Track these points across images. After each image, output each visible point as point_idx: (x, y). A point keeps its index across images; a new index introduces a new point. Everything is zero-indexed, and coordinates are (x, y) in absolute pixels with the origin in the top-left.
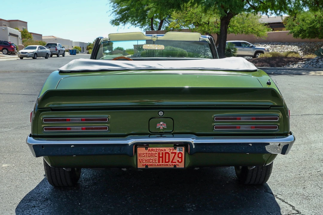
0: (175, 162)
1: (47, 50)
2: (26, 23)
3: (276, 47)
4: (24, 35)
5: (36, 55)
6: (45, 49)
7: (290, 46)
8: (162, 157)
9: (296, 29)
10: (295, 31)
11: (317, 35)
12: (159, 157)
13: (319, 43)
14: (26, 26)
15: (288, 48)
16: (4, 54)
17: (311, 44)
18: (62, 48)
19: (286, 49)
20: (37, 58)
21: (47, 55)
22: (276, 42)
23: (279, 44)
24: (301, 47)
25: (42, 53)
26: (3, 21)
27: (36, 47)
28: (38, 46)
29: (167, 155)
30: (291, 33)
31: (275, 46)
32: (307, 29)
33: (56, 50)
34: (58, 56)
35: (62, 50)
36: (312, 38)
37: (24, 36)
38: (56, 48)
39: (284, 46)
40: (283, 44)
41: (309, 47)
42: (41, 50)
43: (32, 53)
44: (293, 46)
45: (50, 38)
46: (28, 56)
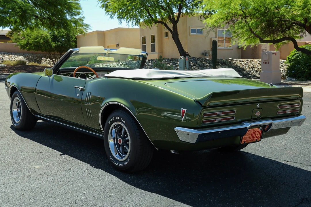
3: (4, 56)
7: (16, 56)
9: (23, 42)
10: (22, 44)
11: (40, 48)
13: (40, 55)
15: (15, 57)
17: (34, 55)
19: (13, 59)
22: (3, 52)
23: (7, 54)
24: (26, 57)
30: (18, 45)
31: (2, 55)
32: (33, 43)
36: (36, 50)
39: (11, 55)
40: (10, 54)
41: (32, 58)
44: (19, 56)
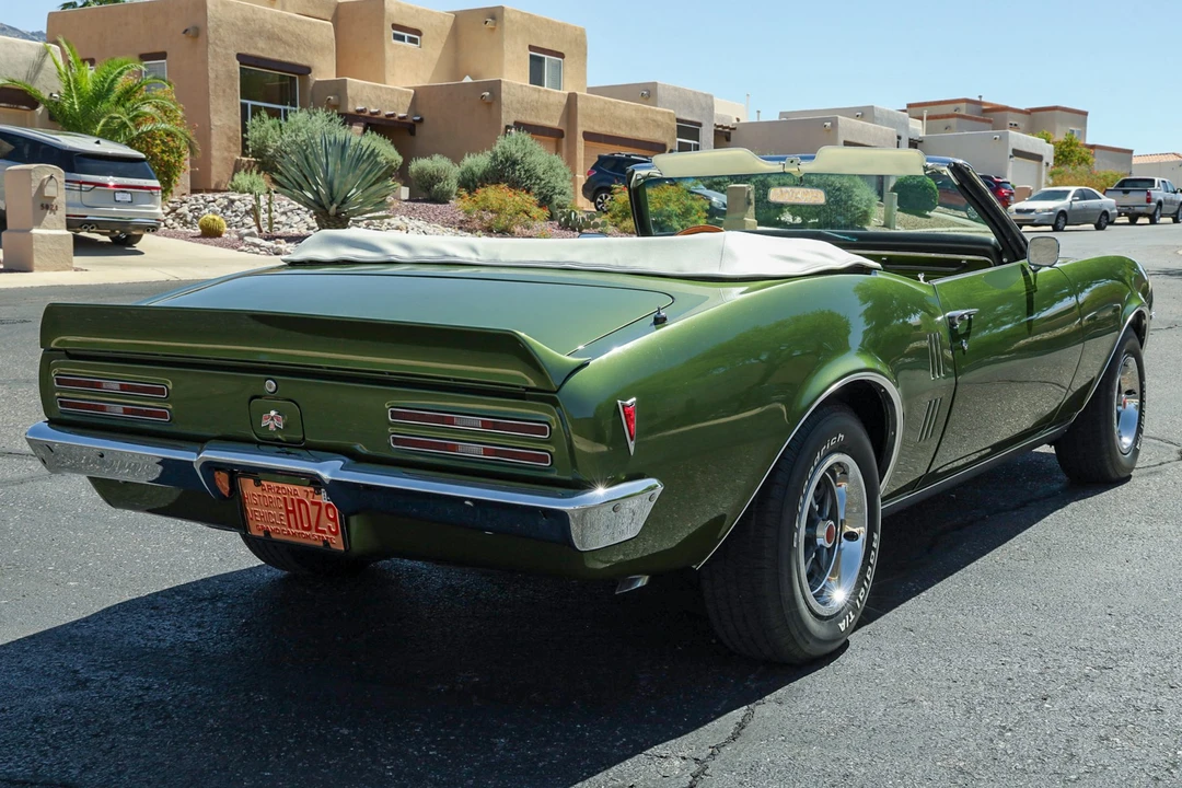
0: (324, 532)
1: (1108, 202)
2: (1086, 114)
4: (1066, 154)
5: (1062, 219)
6: (1100, 198)
8: (293, 512)
12: (288, 512)
14: (1084, 124)
16: (970, 219)
18: (1175, 192)
20: (1066, 228)
21: (1104, 217)
25: (1084, 210)
26: (1009, 114)
27: (1069, 192)
28: (1073, 189)
29: (302, 506)
33: (1149, 201)
34: (1153, 222)
35: (1172, 202)
37: (1064, 156)
38: (1149, 194)
42: (1084, 203)
43: (1050, 210)
45: (1164, 159)
46: (1036, 221)
